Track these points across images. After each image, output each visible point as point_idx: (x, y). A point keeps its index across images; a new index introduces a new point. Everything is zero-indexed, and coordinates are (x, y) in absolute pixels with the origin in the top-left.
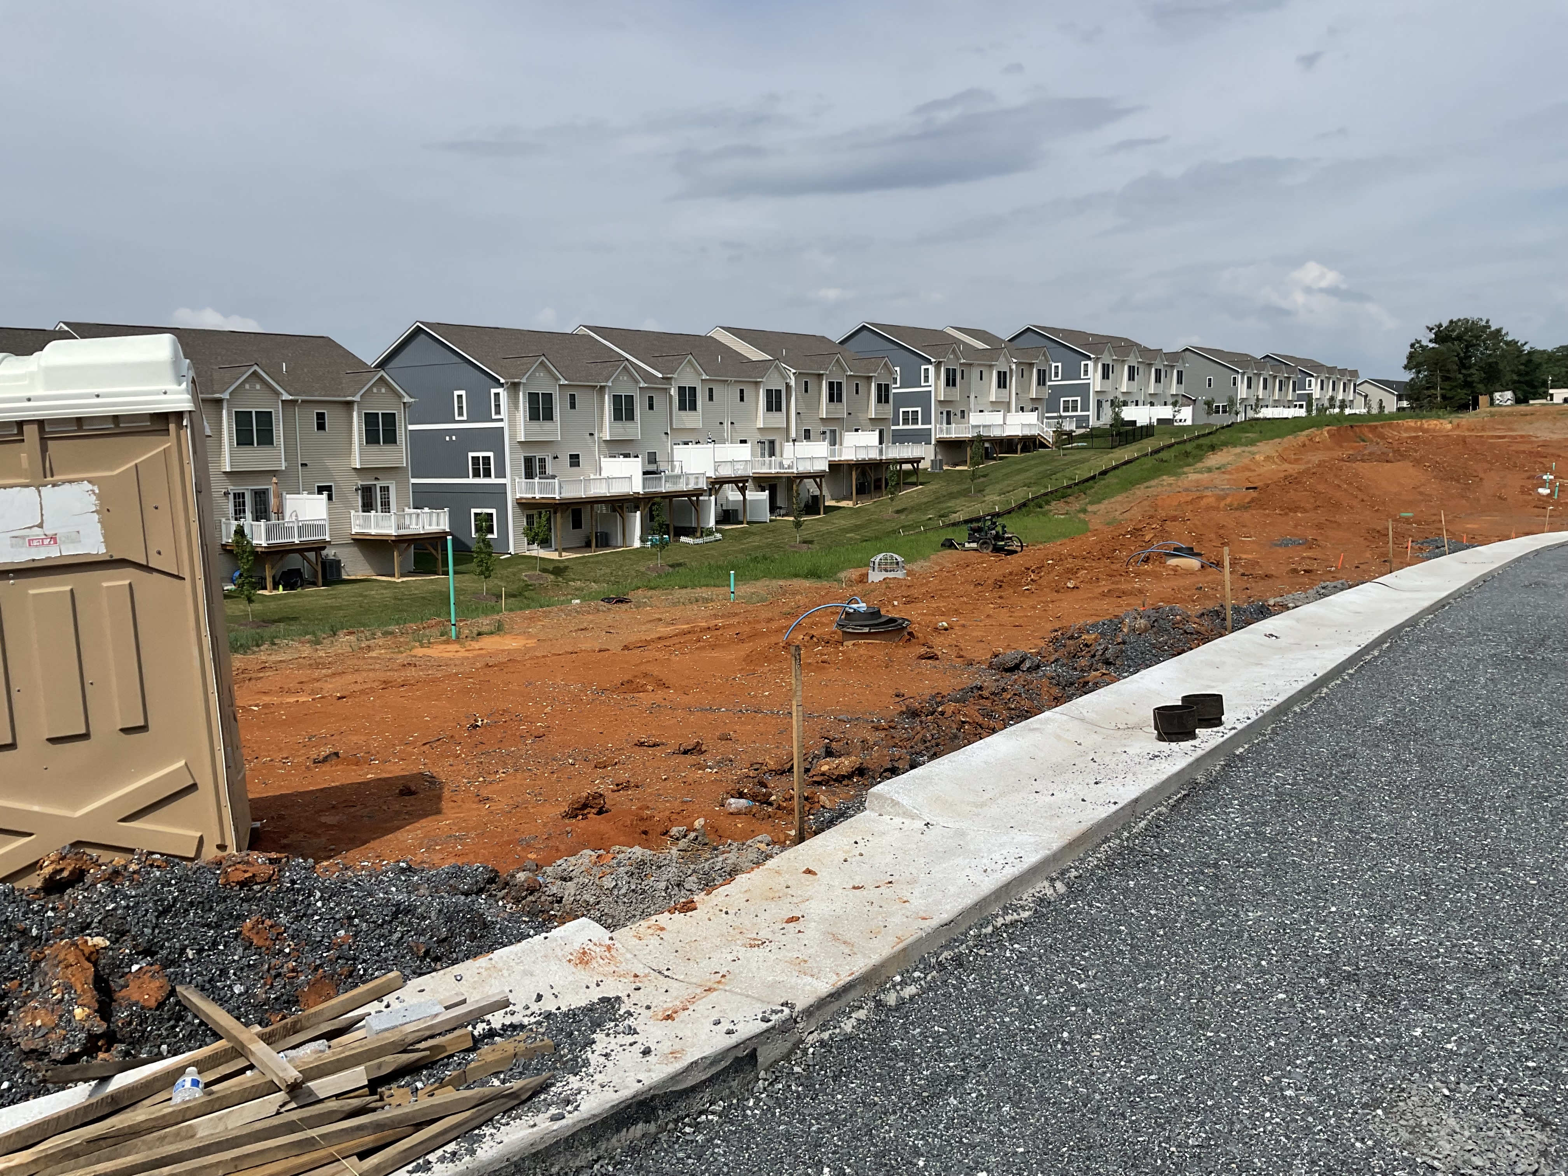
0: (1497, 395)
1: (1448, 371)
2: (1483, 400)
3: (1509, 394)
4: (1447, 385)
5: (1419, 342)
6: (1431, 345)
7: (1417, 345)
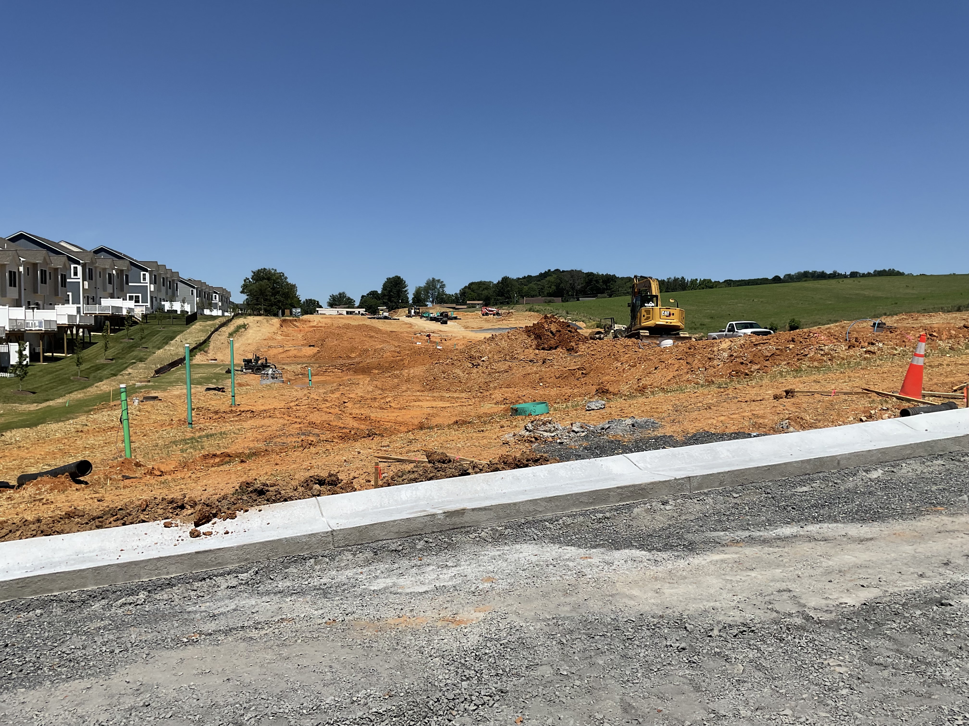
0: (294, 310)
1: (267, 295)
2: (287, 312)
3: (299, 310)
4: (267, 303)
5: (248, 279)
6: (254, 281)
7: (247, 281)
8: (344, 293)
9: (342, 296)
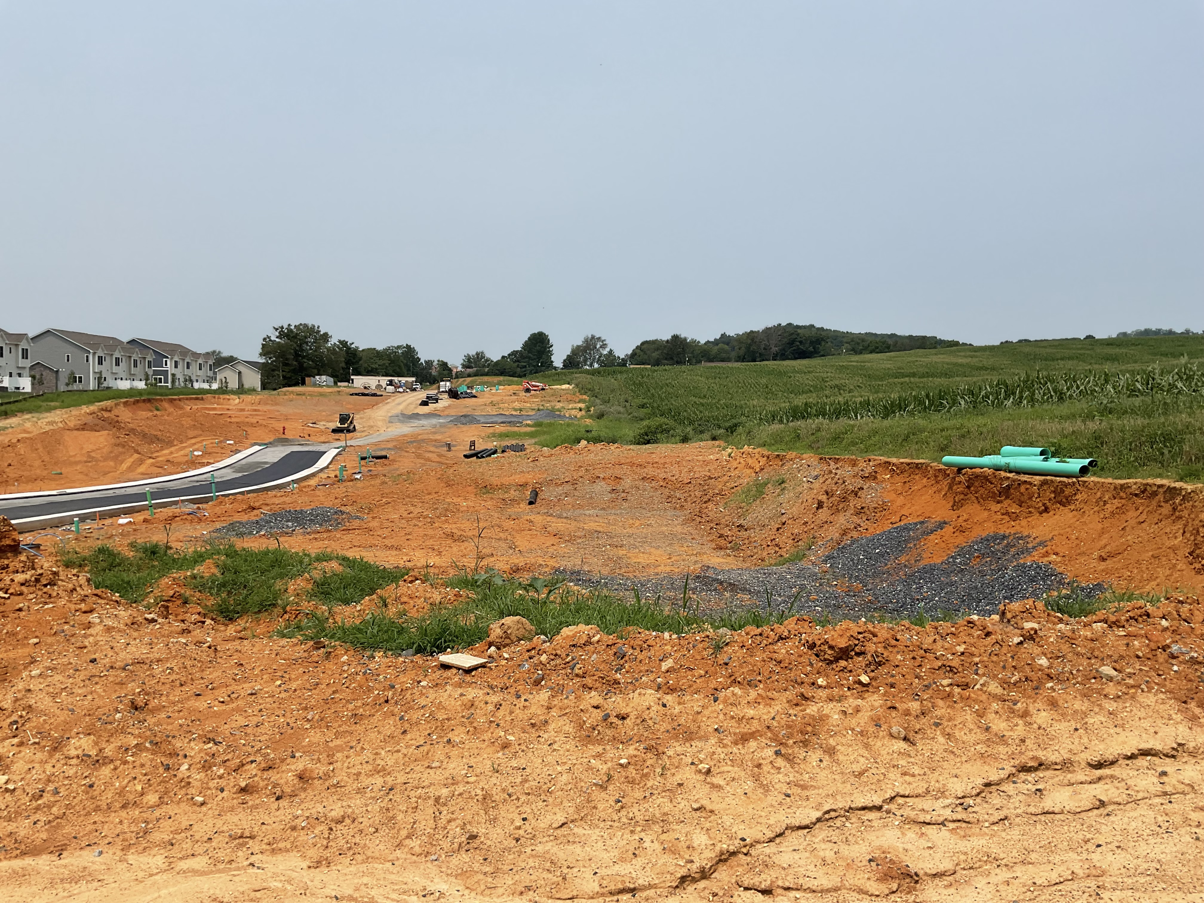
0: (317, 377)
1: (287, 359)
2: (308, 380)
3: (326, 378)
4: (287, 369)
6: (278, 340)
7: (268, 339)
8: (482, 353)
9: (480, 356)
